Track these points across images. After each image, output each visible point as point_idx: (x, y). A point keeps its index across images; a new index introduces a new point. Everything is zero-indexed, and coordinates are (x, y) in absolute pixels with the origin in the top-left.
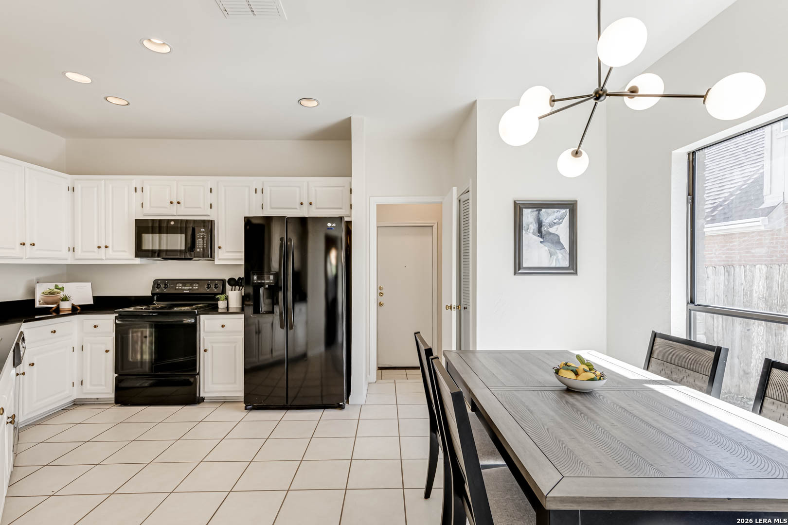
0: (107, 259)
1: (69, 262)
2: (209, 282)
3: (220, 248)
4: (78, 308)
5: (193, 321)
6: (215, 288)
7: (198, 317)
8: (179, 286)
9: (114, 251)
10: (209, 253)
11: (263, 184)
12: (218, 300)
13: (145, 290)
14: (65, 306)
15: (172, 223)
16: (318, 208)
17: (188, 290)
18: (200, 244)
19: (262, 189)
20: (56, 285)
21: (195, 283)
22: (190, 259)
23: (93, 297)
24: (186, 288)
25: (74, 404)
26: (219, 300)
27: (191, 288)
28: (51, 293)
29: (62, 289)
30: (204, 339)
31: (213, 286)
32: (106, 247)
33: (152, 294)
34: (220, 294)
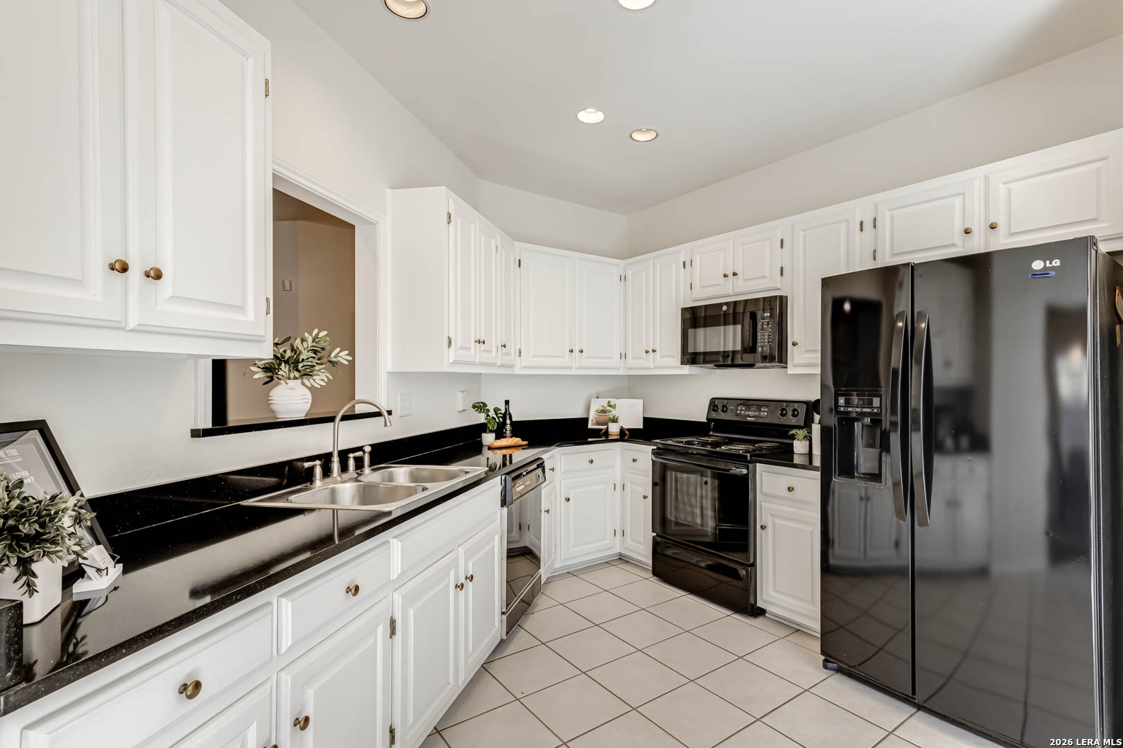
0: (656, 368)
1: (621, 372)
2: (782, 405)
3: (794, 344)
4: (627, 432)
5: (745, 471)
6: (794, 415)
7: (751, 466)
8: (742, 411)
9: (662, 357)
10: (778, 356)
11: (876, 206)
12: (793, 437)
13: (699, 413)
14: (614, 429)
15: (725, 308)
16: (1013, 234)
17: (753, 417)
18: (765, 340)
19: (875, 220)
20: (609, 402)
21: (763, 406)
22: (751, 366)
23: (644, 418)
24: (750, 413)
25: (620, 558)
26: (795, 439)
27: (757, 413)
28: (604, 411)
29: (614, 407)
30: (761, 505)
31: (791, 413)
32: (654, 351)
33: (707, 419)
34: (799, 427)
